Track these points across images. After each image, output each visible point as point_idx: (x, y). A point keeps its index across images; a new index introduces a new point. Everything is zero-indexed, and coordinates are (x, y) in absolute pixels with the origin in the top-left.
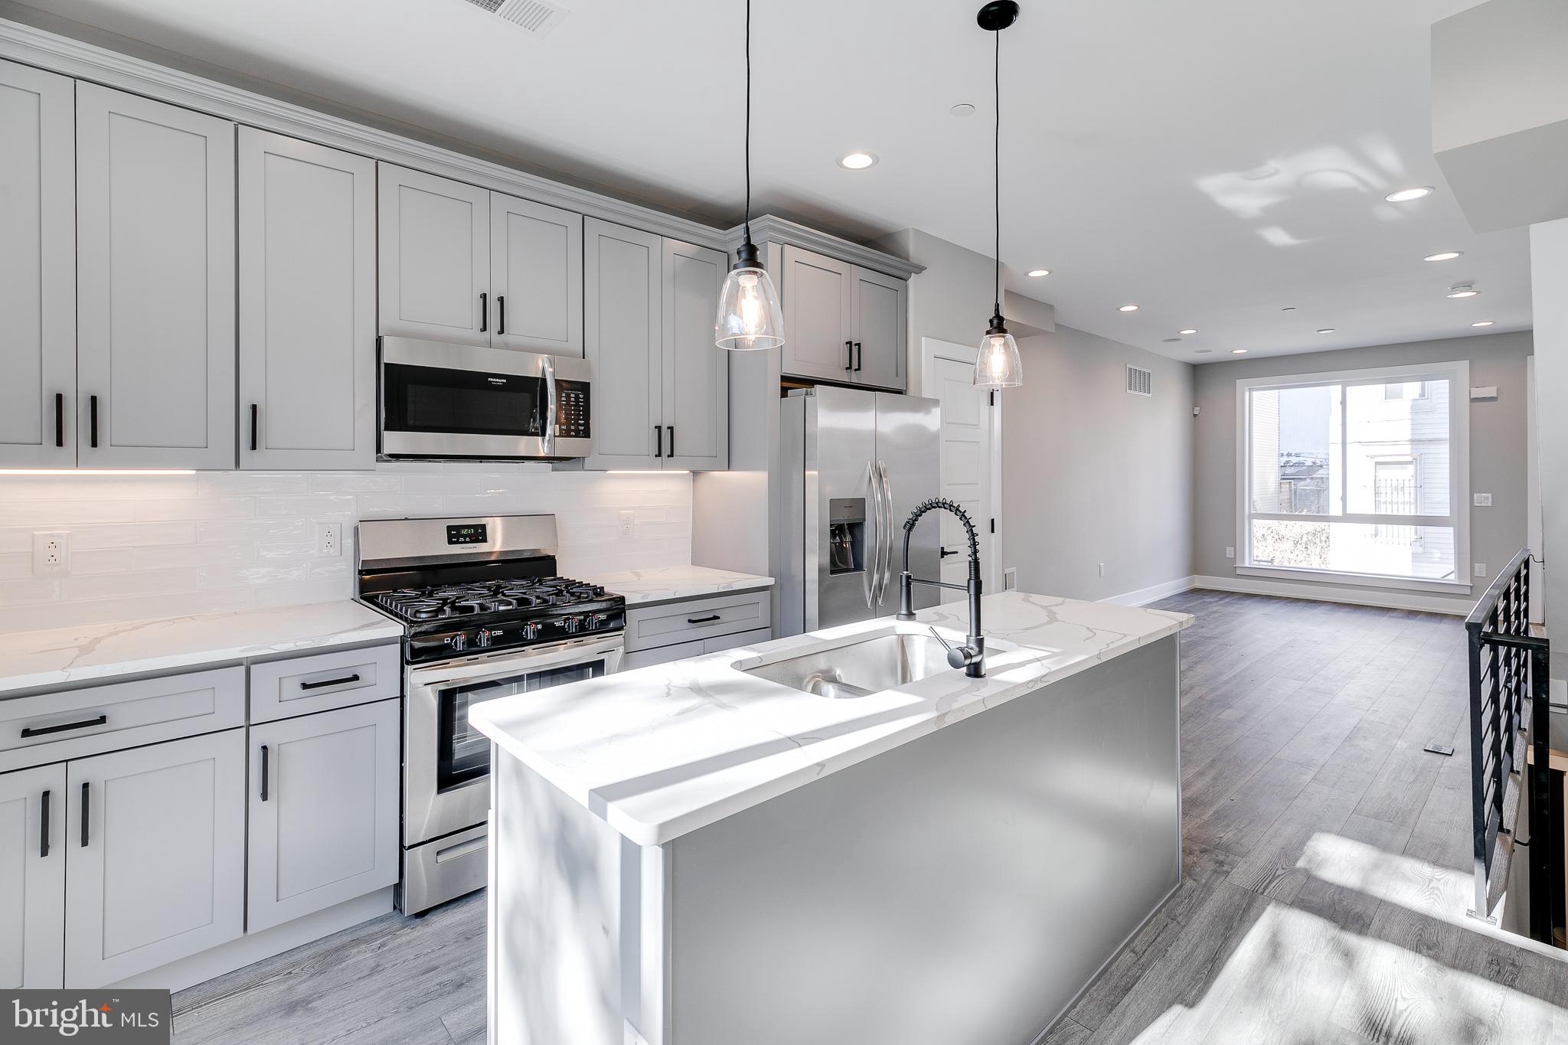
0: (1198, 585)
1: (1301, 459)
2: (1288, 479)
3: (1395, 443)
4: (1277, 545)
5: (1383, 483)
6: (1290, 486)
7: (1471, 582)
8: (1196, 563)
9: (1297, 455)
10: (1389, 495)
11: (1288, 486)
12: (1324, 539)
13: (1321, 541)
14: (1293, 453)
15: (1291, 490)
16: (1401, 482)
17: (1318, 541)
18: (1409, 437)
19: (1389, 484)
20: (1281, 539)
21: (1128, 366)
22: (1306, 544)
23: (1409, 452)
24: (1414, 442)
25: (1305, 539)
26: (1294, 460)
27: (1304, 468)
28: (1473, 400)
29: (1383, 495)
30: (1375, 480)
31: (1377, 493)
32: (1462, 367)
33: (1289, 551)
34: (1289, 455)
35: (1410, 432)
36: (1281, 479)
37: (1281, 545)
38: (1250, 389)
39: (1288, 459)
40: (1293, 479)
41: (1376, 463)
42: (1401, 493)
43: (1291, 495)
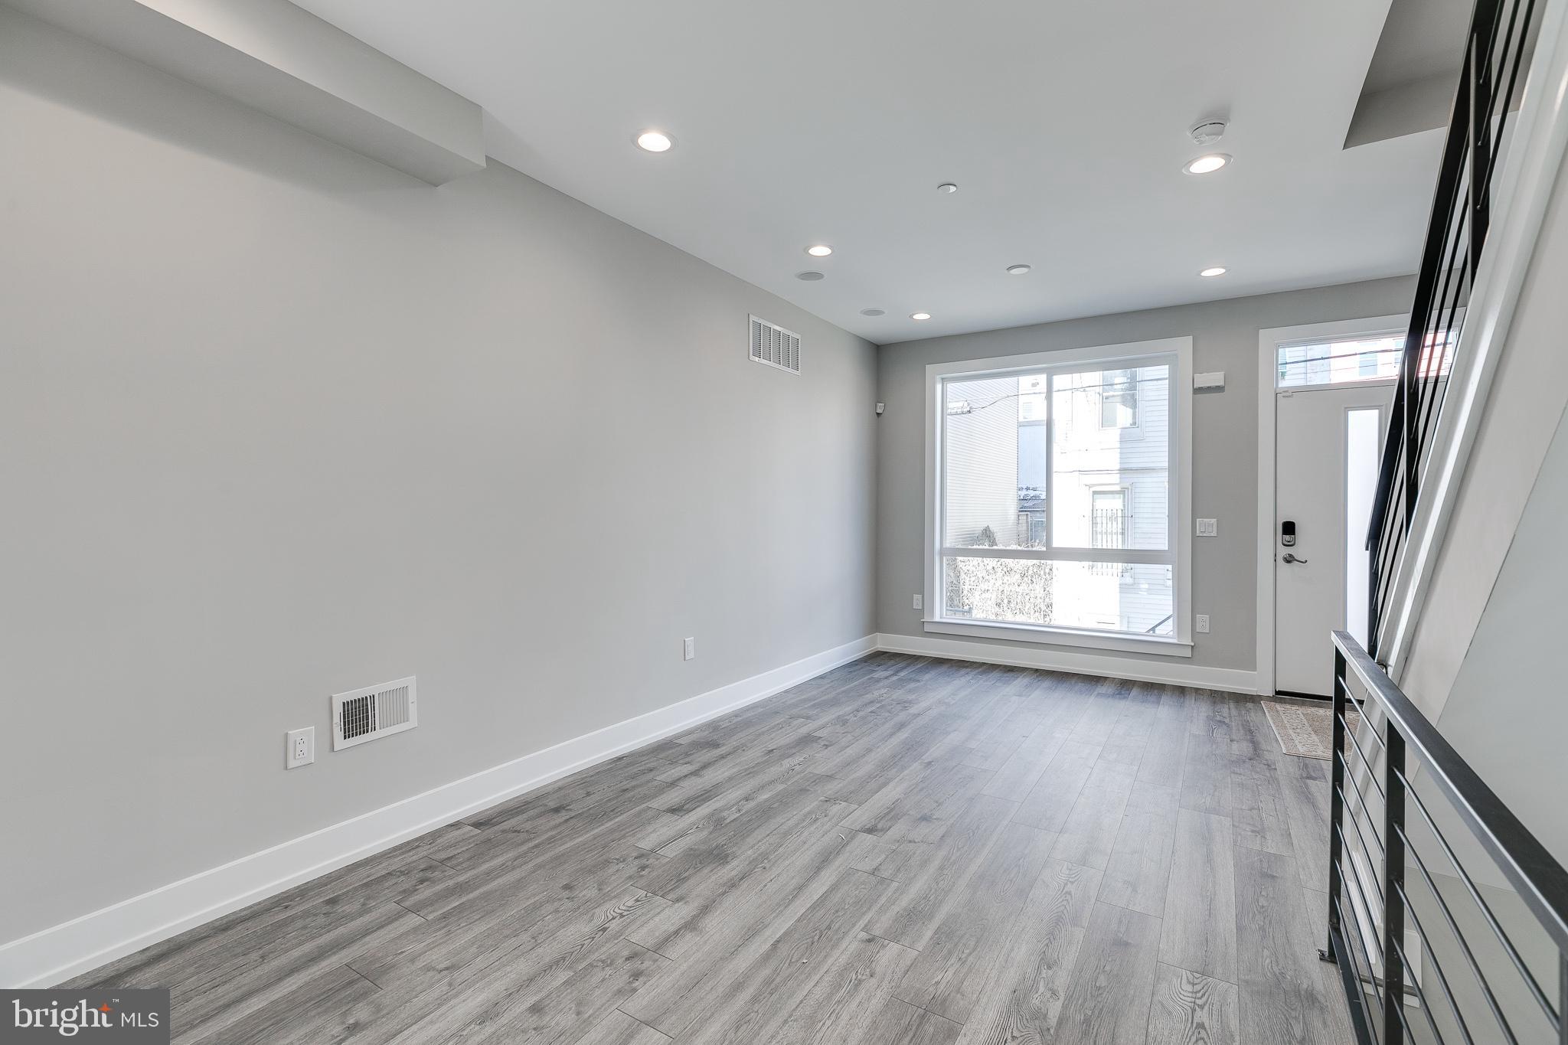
0: (881, 646)
1: (1037, 493)
2: (1026, 511)
3: (1108, 471)
4: (1006, 578)
5: (1099, 512)
6: (1027, 518)
7: (1192, 641)
8: (877, 617)
9: (1034, 490)
10: (1104, 525)
11: (1025, 518)
12: (1047, 571)
13: (1045, 573)
14: (1031, 487)
15: (1027, 522)
16: (1115, 511)
17: (1042, 573)
18: (1118, 467)
19: (1104, 515)
20: (1009, 571)
21: (753, 318)
22: (1032, 576)
23: (1118, 481)
24: (1123, 471)
25: (1030, 572)
26: (1032, 493)
27: (1040, 501)
28: (1197, 391)
29: (1099, 526)
30: (1093, 510)
31: (1094, 523)
32: (1183, 346)
33: (1016, 584)
34: (1028, 489)
35: (1118, 460)
36: (1020, 511)
37: (1009, 578)
38: (942, 379)
39: (1026, 493)
40: (1029, 511)
41: (1095, 493)
42: (1114, 523)
43: (1027, 526)
